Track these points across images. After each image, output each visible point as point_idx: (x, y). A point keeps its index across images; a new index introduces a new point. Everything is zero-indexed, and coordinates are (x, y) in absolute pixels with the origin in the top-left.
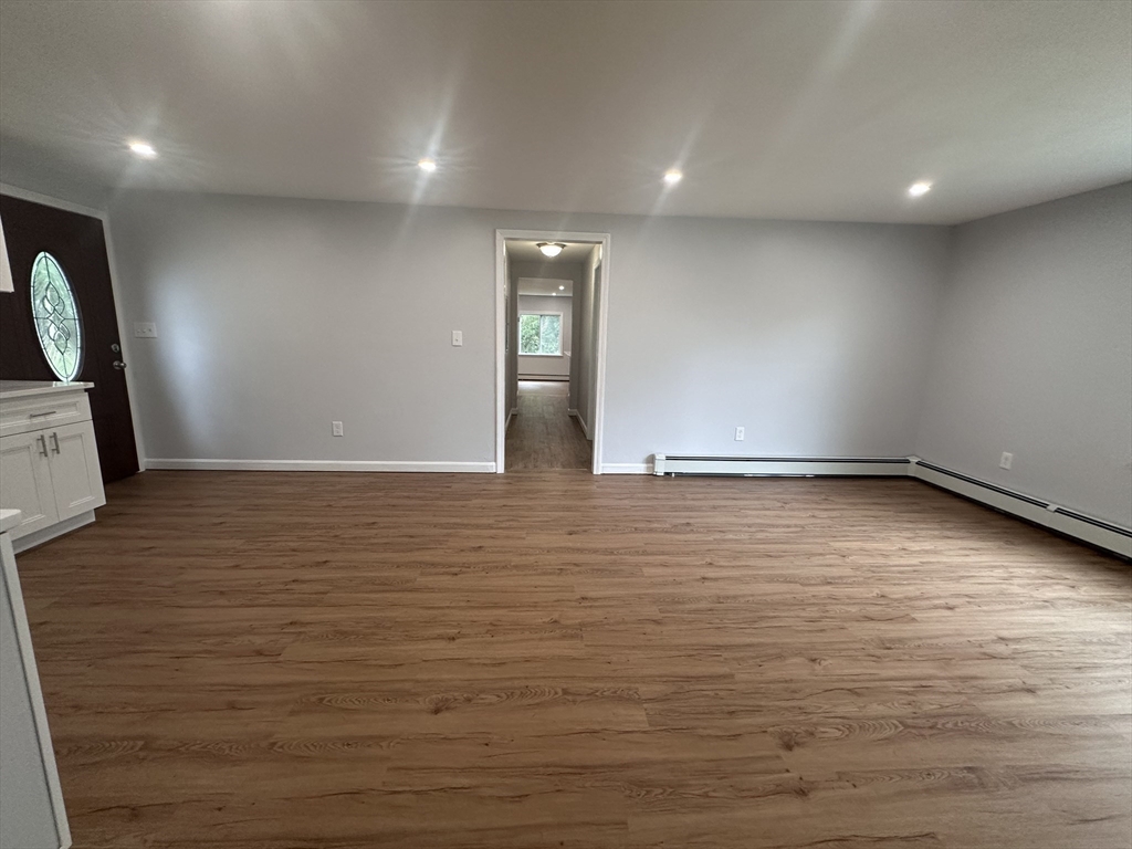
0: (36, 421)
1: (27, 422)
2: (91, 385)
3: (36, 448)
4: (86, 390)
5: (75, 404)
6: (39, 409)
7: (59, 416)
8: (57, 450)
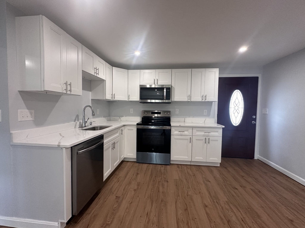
0: (206, 134)
1: (204, 133)
2: (224, 127)
3: (204, 141)
4: (223, 128)
5: (218, 131)
6: (208, 131)
7: (212, 134)
8: (209, 143)
